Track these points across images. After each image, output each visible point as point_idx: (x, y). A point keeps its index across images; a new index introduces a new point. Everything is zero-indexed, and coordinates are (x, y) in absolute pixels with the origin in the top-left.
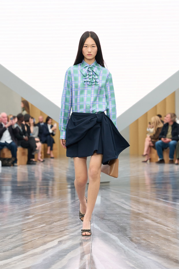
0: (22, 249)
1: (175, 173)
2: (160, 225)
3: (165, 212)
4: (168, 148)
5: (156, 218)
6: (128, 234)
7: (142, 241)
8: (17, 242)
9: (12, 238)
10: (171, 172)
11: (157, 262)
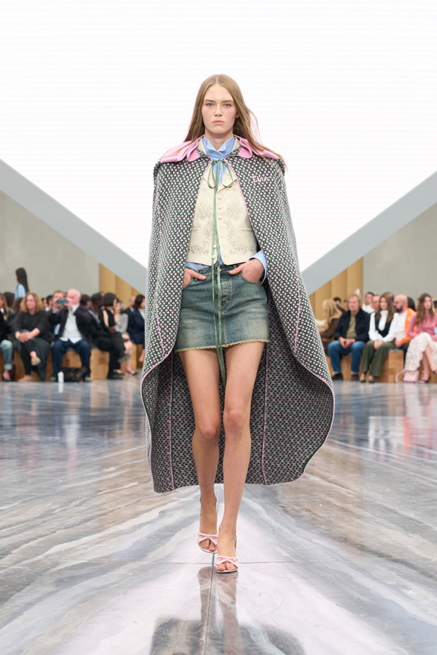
0: (96, 524)
1: (361, 397)
2: (335, 486)
3: (344, 463)
4: (350, 354)
5: (327, 474)
6: (279, 501)
7: (304, 513)
8: (88, 512)
9: (80, 505)
10: (354, 395)
11: (329, 549)
